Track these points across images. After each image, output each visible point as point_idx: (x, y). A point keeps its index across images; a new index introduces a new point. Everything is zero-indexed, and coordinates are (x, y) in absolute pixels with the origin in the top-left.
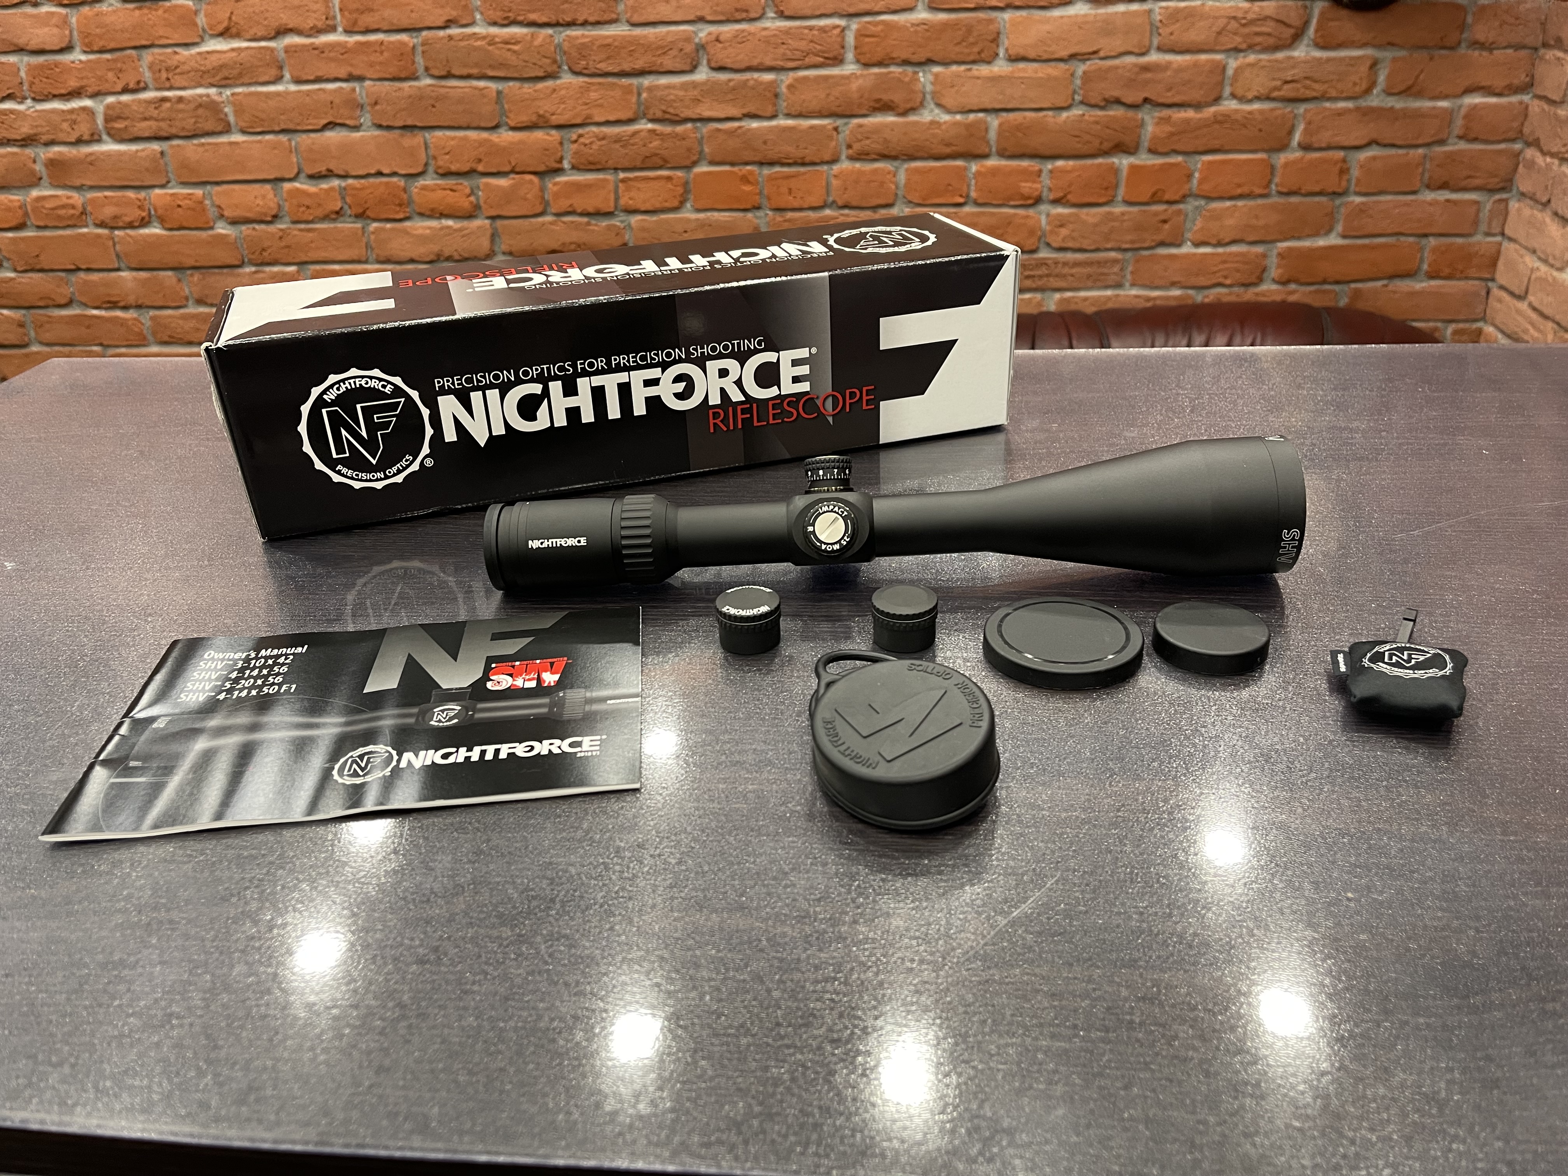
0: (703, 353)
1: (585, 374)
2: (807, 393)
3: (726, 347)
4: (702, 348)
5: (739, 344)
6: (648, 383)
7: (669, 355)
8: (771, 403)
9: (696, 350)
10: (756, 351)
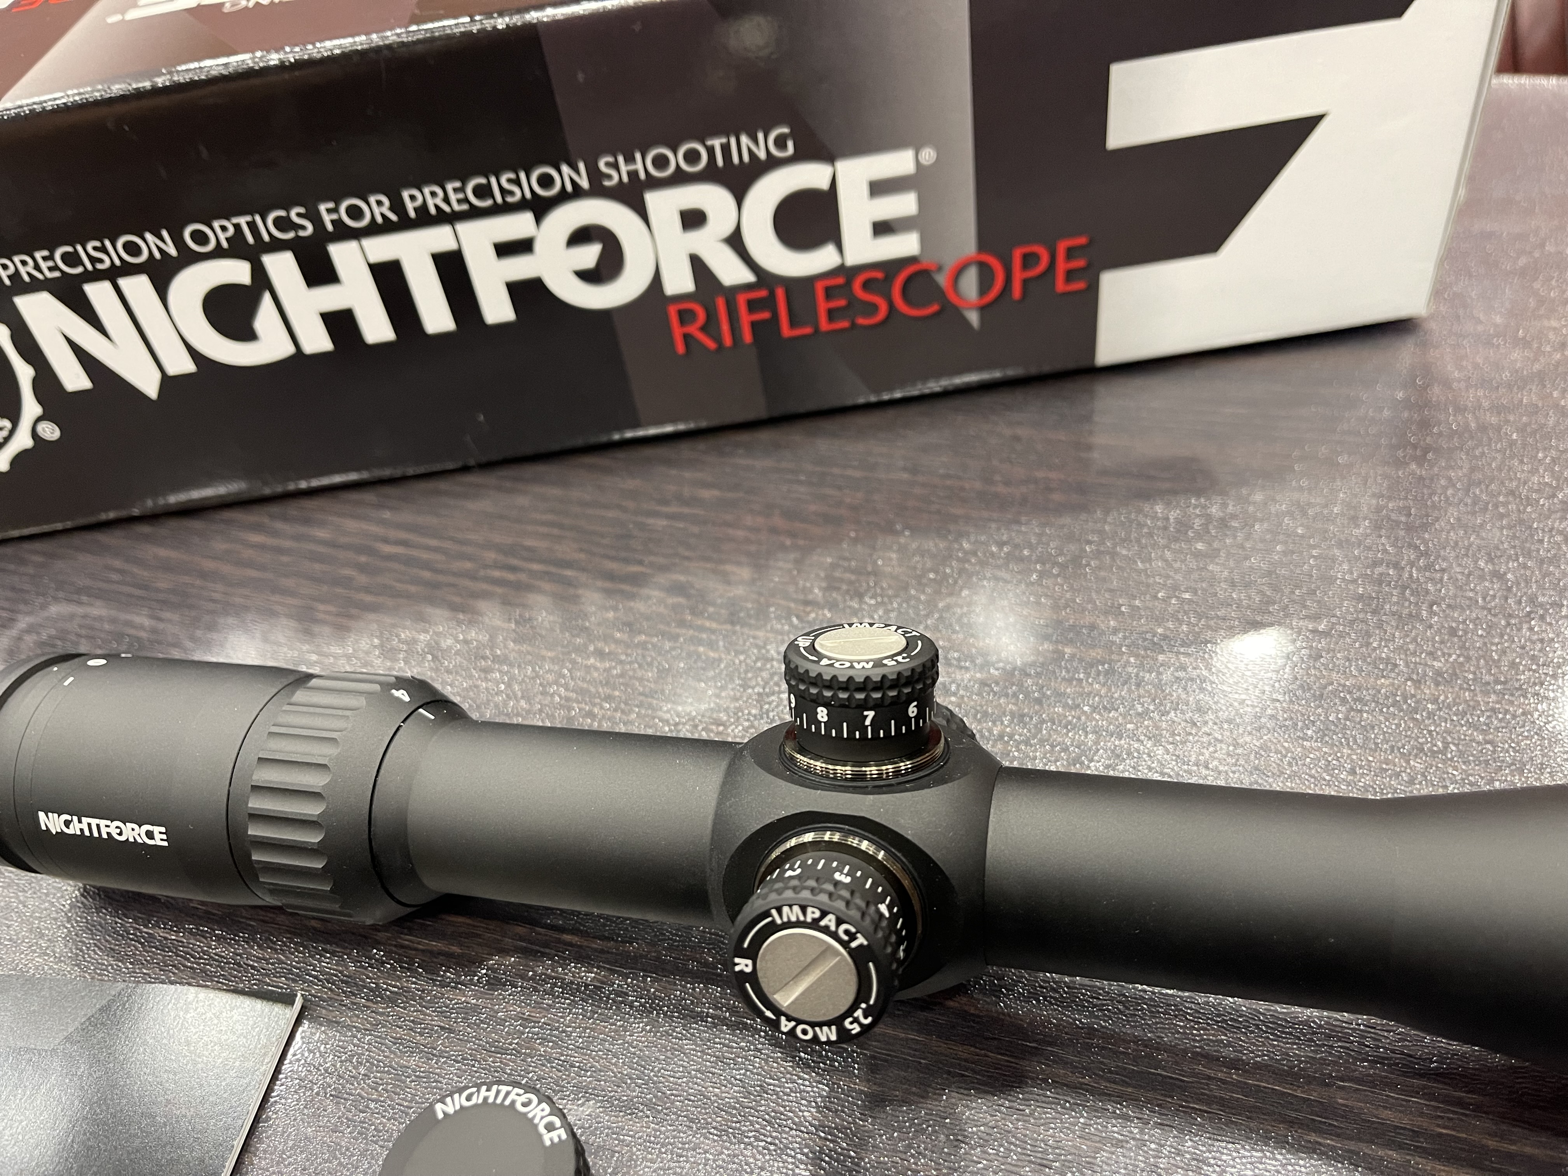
0: (633, 175)
1: (343, 233)
2: (911, 260)
3: (692, 157)
4: (630, 159)
5: (726, 149)
6: (505, 250)
7: (546, 181)
8: (820, 287)
9: (615, 166)
10: (773, 163)
